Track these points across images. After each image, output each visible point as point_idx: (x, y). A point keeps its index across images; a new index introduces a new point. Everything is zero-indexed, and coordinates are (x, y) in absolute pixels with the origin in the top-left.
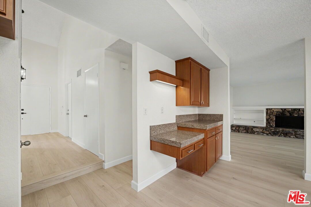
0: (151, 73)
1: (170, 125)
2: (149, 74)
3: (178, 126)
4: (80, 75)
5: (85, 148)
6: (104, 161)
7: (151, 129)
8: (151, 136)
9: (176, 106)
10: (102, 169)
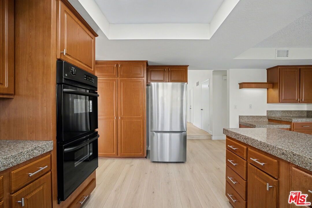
0: (240, 84)
1: (258, 117)
2: (239, 85)
3: (269, 118)
4: (198, 85)
5: (201, 128)
6: (212, 135)
7: (239, 118)
8: (239, 122)
9: (267, 103)
10: (211, 139)
